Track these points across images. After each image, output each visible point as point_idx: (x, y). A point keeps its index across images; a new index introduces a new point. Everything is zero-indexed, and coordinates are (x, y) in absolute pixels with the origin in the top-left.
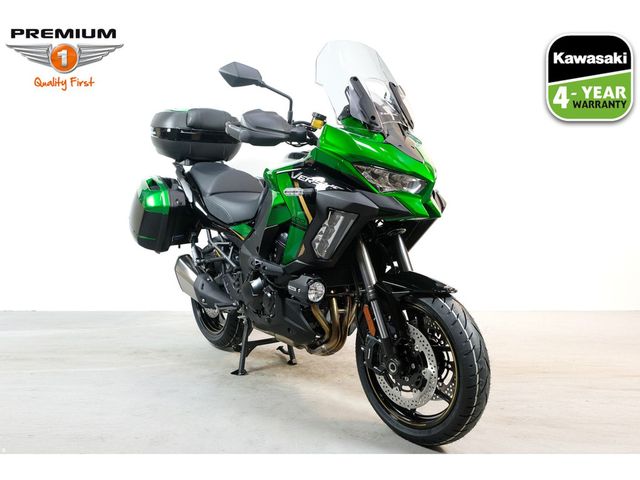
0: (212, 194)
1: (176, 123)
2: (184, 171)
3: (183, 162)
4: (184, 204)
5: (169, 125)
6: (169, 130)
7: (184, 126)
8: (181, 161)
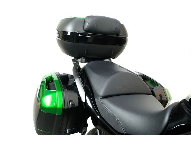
0: (104, 97)
1: (75, 27)
2: (79, 67)
3: (79, 60)
4: (77, 104)
5: (69, 29)
6: (69, 34)
7: (82, 30)
8: (78, 58)
